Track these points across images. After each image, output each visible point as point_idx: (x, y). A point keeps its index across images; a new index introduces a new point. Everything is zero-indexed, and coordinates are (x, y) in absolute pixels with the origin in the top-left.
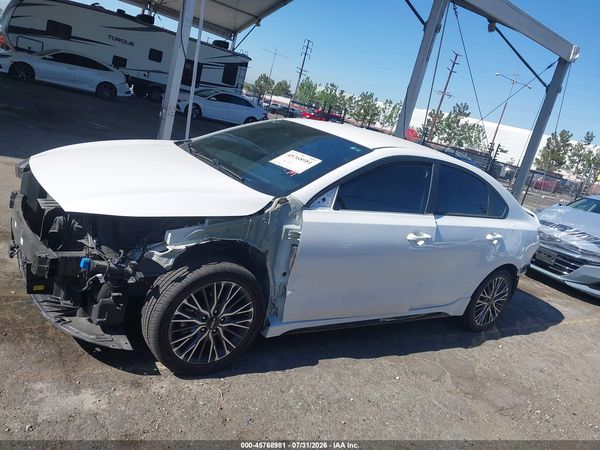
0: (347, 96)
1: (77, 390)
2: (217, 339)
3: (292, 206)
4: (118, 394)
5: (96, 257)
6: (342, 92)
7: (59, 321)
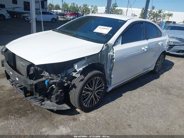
0: (79, 6)
1: (57, 127)
2: (95, 96)
3: (110, 46)
4: (71, 125)
5: (51, 79)
6: (77, 5)
7: (41, 105)
